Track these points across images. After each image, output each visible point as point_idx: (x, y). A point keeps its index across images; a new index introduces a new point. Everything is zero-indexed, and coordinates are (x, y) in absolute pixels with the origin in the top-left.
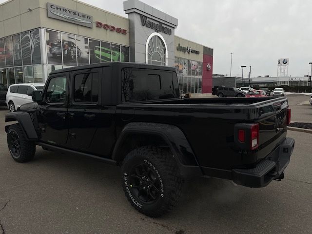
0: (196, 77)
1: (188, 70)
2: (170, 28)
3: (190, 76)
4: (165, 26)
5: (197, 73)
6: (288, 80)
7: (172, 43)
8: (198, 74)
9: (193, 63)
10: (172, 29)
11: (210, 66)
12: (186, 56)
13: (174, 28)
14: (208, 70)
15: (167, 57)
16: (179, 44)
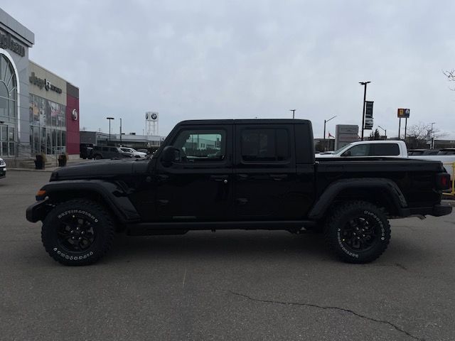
0: (59, 128)
1: (47, 116)
2: (23, 46)
3: (49, 127)
4: (15, 41)
5: (59, 122)
6: (159, 140)
7: (25, 69)
8: (60, 124)
9: (53, 105)
10: (25, 48)
11: (76, 113)
12: (43, 93)
13: (28, 46)
14: (73, 120)
15: (18, 92)
16: (33, 74)
